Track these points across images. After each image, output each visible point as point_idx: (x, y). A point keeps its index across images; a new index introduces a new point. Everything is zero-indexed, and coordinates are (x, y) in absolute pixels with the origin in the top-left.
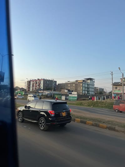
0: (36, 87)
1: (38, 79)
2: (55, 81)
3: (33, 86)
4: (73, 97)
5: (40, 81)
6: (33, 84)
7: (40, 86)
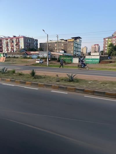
0: (13, 47)
1: (15, 36)
2: (36, 40)
3: (7, 45)
4: (92, 59)
5: (19, 39)
6: (7, 43)
7: (19, 46)
